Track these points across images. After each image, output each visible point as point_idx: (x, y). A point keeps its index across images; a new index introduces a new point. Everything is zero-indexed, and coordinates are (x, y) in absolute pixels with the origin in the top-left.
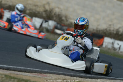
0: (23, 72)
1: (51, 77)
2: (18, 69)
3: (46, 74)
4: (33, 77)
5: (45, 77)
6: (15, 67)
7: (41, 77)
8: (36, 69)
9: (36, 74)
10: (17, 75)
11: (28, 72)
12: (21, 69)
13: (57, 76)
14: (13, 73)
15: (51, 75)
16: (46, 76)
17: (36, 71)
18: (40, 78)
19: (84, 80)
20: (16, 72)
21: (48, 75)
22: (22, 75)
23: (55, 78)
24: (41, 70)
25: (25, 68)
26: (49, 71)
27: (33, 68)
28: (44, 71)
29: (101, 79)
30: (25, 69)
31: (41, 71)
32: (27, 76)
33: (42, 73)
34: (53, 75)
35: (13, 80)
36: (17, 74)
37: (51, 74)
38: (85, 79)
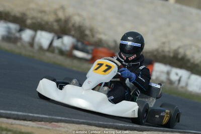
0: (21, 120)
1: (68, 128)
2: (14, 114)
3: (59, 124)
4: (38, 128)
5: (58, 129)
6: (9, 112)
7: (51, 128)
8: (43, 116)
9: (43, 123)
10: (12, 126)
11: (30, 121)
12: (17, 115)
13: (78, 126)
14: (5, 122)
15: (67, 125)
16: (60, 127)
17: (42, 118)
18: (49, 129)
20: (10, 121)
21: (62, 124)
22: (19, 124)
24: (50, 117)
25: (24, 114)
26: (63, 118)
27: (36, 114)
28: (56, 119)
30: (24, 116)
31: (50, 119)
32: (28, 126)
33: (51, 122)
34: (71, 125)
35: (4, 132)
36: (12, 124)
37: (67, 123)
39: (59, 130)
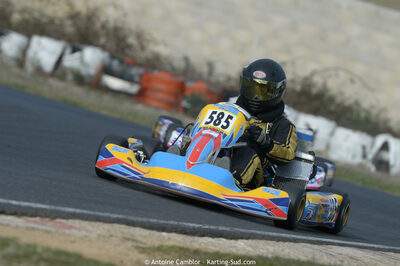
1: (87, 231)
3: (70, 222)
4: (28, 228)
5: (67, 231)
7: (53, 230)
8: (39, 206)
9: (38, 219)
11: (12, 214)
13: (107, 226)
15: (85, 224)
16: (71, 227)
17: (37, 209)
18: (48, 232)
19: (194, 241)
21: (77, 223)
23: (98, 232)
24: (53, 207)
25: (1, 201)
26: (78, 211)
27: (25, 201)
28: (64, 212)
29: (248, 238)
31: (52, 212)
32: (8, 225)
33: (55, 218)
34: (93, 223)
37: (86, 220)
38: (196, 238)
39: (69, 235)
